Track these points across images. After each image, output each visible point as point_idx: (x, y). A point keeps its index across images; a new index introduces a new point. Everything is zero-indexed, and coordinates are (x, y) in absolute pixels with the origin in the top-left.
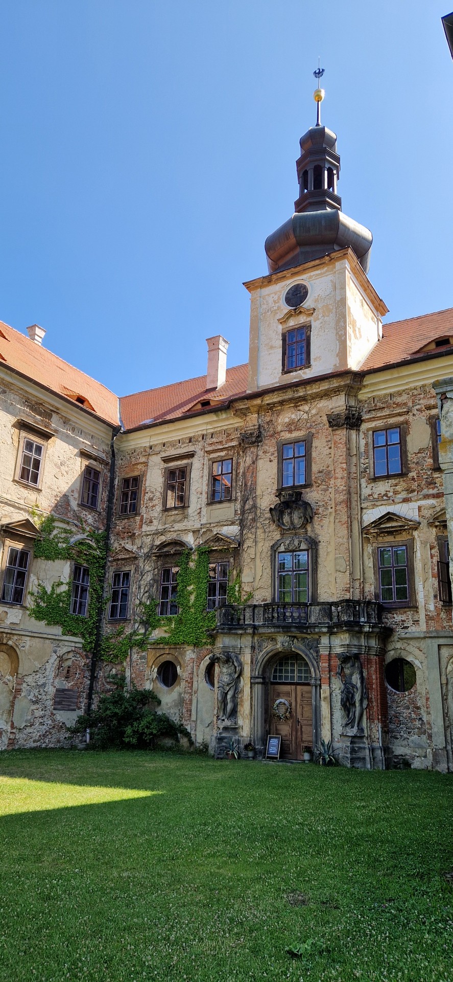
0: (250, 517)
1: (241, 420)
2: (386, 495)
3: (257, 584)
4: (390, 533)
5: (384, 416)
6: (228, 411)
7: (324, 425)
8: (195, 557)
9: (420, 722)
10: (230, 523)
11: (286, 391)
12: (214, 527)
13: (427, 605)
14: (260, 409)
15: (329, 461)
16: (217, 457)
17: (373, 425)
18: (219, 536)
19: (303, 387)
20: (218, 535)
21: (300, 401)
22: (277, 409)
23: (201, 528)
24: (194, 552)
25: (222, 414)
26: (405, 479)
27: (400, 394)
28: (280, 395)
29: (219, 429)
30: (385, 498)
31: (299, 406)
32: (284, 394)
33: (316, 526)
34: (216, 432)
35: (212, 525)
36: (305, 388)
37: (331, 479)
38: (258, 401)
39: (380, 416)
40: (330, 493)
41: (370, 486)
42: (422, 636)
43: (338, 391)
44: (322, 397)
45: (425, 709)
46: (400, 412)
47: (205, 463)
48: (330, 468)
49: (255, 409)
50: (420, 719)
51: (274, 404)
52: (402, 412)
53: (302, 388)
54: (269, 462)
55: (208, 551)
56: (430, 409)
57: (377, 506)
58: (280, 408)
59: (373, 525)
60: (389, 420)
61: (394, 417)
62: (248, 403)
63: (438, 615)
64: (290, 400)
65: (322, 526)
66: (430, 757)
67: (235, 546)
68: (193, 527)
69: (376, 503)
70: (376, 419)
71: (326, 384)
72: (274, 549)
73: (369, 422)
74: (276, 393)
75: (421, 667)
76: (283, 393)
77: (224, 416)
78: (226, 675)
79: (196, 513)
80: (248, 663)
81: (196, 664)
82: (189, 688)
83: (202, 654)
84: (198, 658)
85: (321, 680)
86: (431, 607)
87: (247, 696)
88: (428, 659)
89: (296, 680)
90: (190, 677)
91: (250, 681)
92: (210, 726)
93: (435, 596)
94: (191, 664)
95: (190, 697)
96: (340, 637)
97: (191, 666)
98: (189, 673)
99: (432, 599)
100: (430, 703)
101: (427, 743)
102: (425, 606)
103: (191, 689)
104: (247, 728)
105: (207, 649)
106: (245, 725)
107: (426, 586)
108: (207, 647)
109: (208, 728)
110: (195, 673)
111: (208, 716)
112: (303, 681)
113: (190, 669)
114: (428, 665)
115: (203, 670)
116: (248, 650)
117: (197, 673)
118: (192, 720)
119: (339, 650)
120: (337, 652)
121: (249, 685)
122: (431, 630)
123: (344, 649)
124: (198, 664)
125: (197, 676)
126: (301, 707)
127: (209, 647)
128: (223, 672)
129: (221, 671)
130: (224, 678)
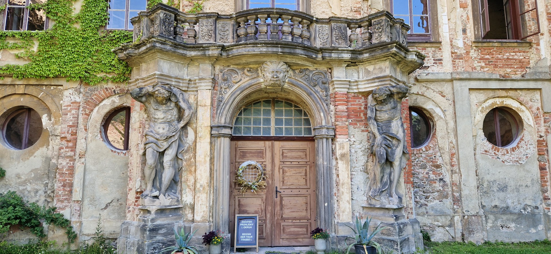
13: (454, 41)
42: (449, 77)
45: (449, 167)
50: (442, 180)
63: (468, 53)
66: (459, 226)
75: (442, 116)
78: (161, 123)
80: (205, 106)
81: (84, 112)
82: (68, 150)
83: (95, 96)
84: (87, 102)
85: (335, 130)
86: (460, 43)
87: (203, 156)
88: (457, 106)
89: (273, 134)
90: (70, 132)
91: (209, 133)
92: (110, 208)
93: (464, 31)
94: (73, 112)
95: (70, 163)
96: (365, 69)
97: (73, 114)
98: (68, 126)
99: (461, 32)
100: (458, 160)
101: (454, 209)
102: (451, 41)
103: (71, 151)
104: (205, 207)
105: (106, 88)
106: (200, 203)
107: (452, 16)
108: (105, 86)
109: (106, 211)
110: (81, 126)
111: (105, 192)
112: (284, 135)
113: (71, 118)
114: (455, 113)
115: (97, 122)
116: (206, 84)
117: (86, 126)
118: (73, 199)
119: (367, 86)
120: (360, 90)
121: (208, 139)
122: (459, 70)
123: (383, 83)
124: (88, 113)
125: (86, 130)
126: (281, 170)
127: (110, 85)
128: (155, 118)
129: (153, 117)
130: (159, 128)
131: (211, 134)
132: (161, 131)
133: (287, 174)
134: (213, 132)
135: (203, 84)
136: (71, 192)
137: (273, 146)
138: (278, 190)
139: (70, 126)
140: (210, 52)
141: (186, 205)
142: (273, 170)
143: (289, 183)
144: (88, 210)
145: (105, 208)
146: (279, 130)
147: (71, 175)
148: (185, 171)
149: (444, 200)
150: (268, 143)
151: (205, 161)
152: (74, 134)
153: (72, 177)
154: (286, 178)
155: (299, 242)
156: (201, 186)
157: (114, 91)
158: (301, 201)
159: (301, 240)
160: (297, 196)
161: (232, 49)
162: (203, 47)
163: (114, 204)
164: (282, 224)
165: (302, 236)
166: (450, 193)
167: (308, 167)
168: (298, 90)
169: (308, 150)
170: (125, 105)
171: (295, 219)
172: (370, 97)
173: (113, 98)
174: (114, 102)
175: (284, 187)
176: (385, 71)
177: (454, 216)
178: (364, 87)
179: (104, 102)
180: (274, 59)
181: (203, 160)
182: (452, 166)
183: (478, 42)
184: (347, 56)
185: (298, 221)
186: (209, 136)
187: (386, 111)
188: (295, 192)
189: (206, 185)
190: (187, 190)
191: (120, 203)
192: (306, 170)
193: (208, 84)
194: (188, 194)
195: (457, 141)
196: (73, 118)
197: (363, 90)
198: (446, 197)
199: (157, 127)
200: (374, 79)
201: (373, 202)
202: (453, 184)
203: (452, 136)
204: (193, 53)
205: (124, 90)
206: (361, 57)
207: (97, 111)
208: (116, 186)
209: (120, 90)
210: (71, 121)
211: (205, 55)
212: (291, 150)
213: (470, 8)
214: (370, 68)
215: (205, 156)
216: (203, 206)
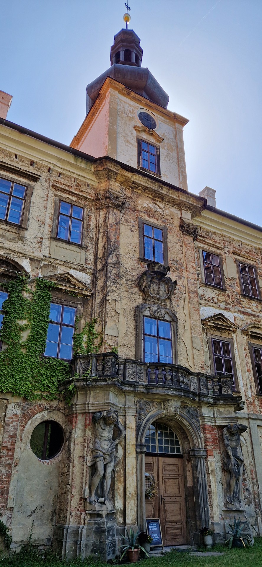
0: (114, 272)
1: (96, 180)
2: (212, 299)
3: (120, 341)
4: (219, 329)
5: (211, 244)
6: (89, 164)
7: (175, 227)
8: (32, 287)
10: (80, 268)
11: (154, 183)
12: (59, 264)
13: (247, 393)
14: (125, 182)
15: (181, 256)
16: (65, 198)
17: (202, 245)
18: (69, 276)
19: (168, 188)
20: (66, 275)
21: (158, 197)
22: (137, 191)
23: (43, 259)
24: (30, 282)
25: (81, 162)
26: (224, 293)
27: (216, 234)
28: (148, 182)
29: (68, 173)
30: (212, 301)
31: (156, 200)
32: (151, 184)
33: (173, 304)
34: (64, 174)
35: (57, 262)
36: (169, 190)
37: (183, 271)
38: (129, 175)
39: (208, 243)
41: (202, 288)
42: (247, 417)
43: (189, 208)
44: (174, 205)
45: (251, 480)
46: (219, 246)
47: (50, 195)
48: (182, 261)
49: (122, 179)
51: (139, 185)
52: (220, 247)
53: (167, 189)
54: (130, 231)
55: (53, 287)
56: (235, 254)
57: (209, 306)
58: (140, 192)
59: (210, 319)
60: (211, 248)
61: (214, 247)
62: (120, 171)
63: (254, 401)
64: (153, 191)
65: (178, 306)
67: (89, 294)
68: (31, 254)
69: (209, 303)
70: (204, 242)
71: (185, 197)
72: (138, 309)
73: (199, 242)
74: (146, 178)
75: (245, 443)
76: (152, 182)
77: (83, 165)
78: (105, 440)
79: (35, 240)
80: (132, 428)
81: (21, 424)
82: (8, 458)
83: (30, 411)
84: (23, 415)
85: (206, 451)
86: (249, 394)
87: (131, 469)
88: (253, 437)
89: (157, 451)
90: (11, 442)
91: (135, 450)
92: (34, 515)
93: (251, 386)
94: (14, 423)
95: (9, 471)
96: (218, 410)
97: (14, 426)
98: (9, 436)
99: (249, 388)
100: (256, 475)
101: (256, 512)
102: (245, 393)
103: (11, 459)
104: (134, 511)
105: (40, 404)
106: (130, 508)
107: (244, 377)
108: (39, 402)
109: (31, 518)
110: (18, 437)
111: (32, 499)
112: (164, 453)
113: (12, 429)
114: (252, 442)
115: (29, 433)
116: (132, 411)
117: (21, 437)
118: (8, 507)
119: (221, 422)
120: (217, 424)
121: (134, 455)
122: (251, 412)
123: (232, 422)
124: (24, 425)
125: (21, 440)
126: (164, 481)
127: (43, 402)
128: (102, 436)
129: (100, 435)
130: (104, 444)
131: (136, 451)
132: (106, 447)
133: (167, 484)
134: (138, 450)
135: (130, 411)
136: (7, 499)
137: (158, 459)
138: (162, 497)
139: (11, 437)
140: (139, 389)
141: (117, 510)
142: (158, 480)
143: (169, 492)
144: (17, 517)
145: (31, 515)
146: (161, 448)
147: (8, 482)
148: (117, 481)
149: (250, 505)
150: (155, 458)
151: (133, 473)
152: (13, 444)
153: (9, 484)
154: (167, 488)
155: (177, 542)
156: (130, 494)
157: (46, 407)
158: (176, 506)
159: (178, 540)
160: (174, 502)
161: (152, 389)
162: (134, 385)
163: (38, 511)
164: (166, 526)
165: (179, 537)
166: (253, 499)
167: (180, 478)
168: (183, 421)
169: (179, 465)
170: (51, 419)
171: (173, 522)
172: (225, 430)
173: (43, 413)
174: (43, 416)
175: (166, 495)
176: (232, 413)
177: (257, 518)
178: (220, 423)
179: (36, 416)
180: (176, 399)
181: (131, 472)
182: (253, 479)
183: (258, 395)
184: (211, 401)
185: (175, 524)
186: (134, 452)
187: (234, 441)
188: (173, 499)
189: (134, 493)
190: (118, 497)
191: (42, 510)
192: (179, 481)
193: (134, 412)
194: (119, 500)
195: (254, 461)
196: (14, 429)
197: (219, 424)
198: (251, 503)
199: (103, 444)
200: (226, 418)
201: (230, 506)
202: (254, 493)
203: (251, 458)
204: (128, 389)
205: (52, 407)
206: (218, 402)
207: (30, 424)
208: (40, 493)
209: (50, 406)
210: (12, 431)
211: (135, 390)
212: (169, 465)
213: (252, 373)
214: (222, 410)
215: (132, 469)
216: (132, 511)
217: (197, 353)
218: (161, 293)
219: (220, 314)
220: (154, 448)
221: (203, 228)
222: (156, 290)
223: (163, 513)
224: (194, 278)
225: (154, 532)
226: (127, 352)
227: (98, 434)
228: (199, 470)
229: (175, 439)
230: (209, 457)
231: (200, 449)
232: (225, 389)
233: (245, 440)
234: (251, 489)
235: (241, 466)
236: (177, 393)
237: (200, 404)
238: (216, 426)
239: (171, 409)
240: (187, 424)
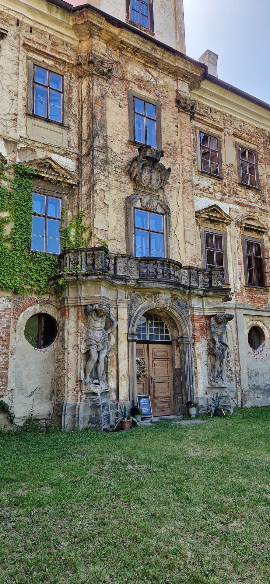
0: (101, 157)
1: (76, 38)
2: (208, 189)
3: (110, 235)
4: (212, 221)
5: (208, 123)
6: (67, 14)
7: (170, 101)
8: (10, 175)
9: (230, 372)
10: (63, 152)
11: (147, 43)
12: (38, 147)
13: (236, 284)
14: (111, 41)
15: (176, 138)
16: (40, 62)
17: (199, 125)
18: (50, 162)
19: (163, 50)
20: (48, 160)
21: (151, 63)
22: (126, 54)
23: (19, 141)
24: (7, 169)
25: (57, 12)
26: (220, 182)
27: (216, 112)
28: (138, 42)
29: (41, 28)
30: (207, 191)
31: (148, 67)
32: (143, 44)
33: (166, 194)
34: (36, 29)
35: (36, 144)
36: (164, 53)
37: (178, 156)
38: (115, 30)
39: (206, 122)
40: (178, 168)
41: (198, 177)
42: (234, 307)
43: (187, 77)
44: (170, 73)
45: (233, 362)
47: (21, 58)
48: (177, 145)
49: (108, 37)
50: (230, 370)
51: (129, 45)
52: (219, 128)
53: (161, 52)
54: (118, 106)
55: (34, 175)
56: (235, 136)
57: (204, 196)
58: (129, 55)
59: (204, 211)
60: (210, 128)
61: (213, 128)
62: (105, 25)
63: (242, 292)
64: (146, 54)
65: (171, 197)
66: (240, 398)
67: (74, 183)
68: (5, 134)
69: (203, 193)
70: (202, 122)
71: (183, 63)
72: (128, 201)
73: (197, 121)
74: (136, 36)
76: (143, 42)
77: (59, 17)
78: (98, 330)
79: (9, 117)
80: (123, 319)
81: (13, 317)
82: (3, 348)
83: (22, 304)
84: (15, 309)
85: (194, 338)
86: (238, 286)
87: (123, 355)
88: (238, 325)
89: (148, 339)
90: (5, 333)
91: (126, 338)
92: (34, 395)
93: (240, 279)
94: (7, 316)
95: (6, 359)
96: (207, 301)
97: (7, 318)
98: (3, 328)
99: (239, 280)
100: (239, 357)
101: (236, 388)
102: (235, 285)
103: (7, 349)
104: (126, 390)
105: (31, 298)
106: (122, 387)
107: (235, 269)
108: (30, 296)
109: (31, 398)
110: (12, 328)
111: (31, 382)
112: (154, 340)
113: (5, 322)
114: (237, 329)
115: (22, 325)
116: (123, 304)
117: (15, 329)
118: (8, 389)
119: (209, 312)
121: (126, 343)
122: (238, 303)
123: (220, 311)
124: (17, 317)
125: (15, 331)
126: (153, 364)
127: (34, 296)
128: (94, 327)
129: (92, 326)
130: (97, 334)
131: (128, 339)
132: (99, 336)
133: (157, 367)
135: (121, 304)
136: (6, 382)
137: (148, 346)
138: (152, 377)
139: (5, 328)
141: (111, 389)
142: (148, 364)
143: (158, 373)
144: (18, 397)
145: (30, 396)
146: (151, 336)
147: (7, 368)
148: (111, 365)
149: (232, 382)
150: (146, 345)
151: (125, 358)
152: (8, 335)
153: (7, 371)
154: (156, 370)
155: (165, 413)
156: (123, 375)
157: (37, 301)
158: (165, 385)
159: (165, 411)
160: (163, 382)
161: (143, 282)
163: (37, 392)
164: (155, 401)
165: (166, 409)
166: (234, 378)
167: (169, 362)
168: (173, 311)
169: (168, 351)
170: (43, 312)
171: (162, 397)
172: (212, 319)
173: (35, 306)
174: (35, 309)
175: (156, 376)
176: (220, 304)
177: (237, 392)
178: (208, 312)
179: (28, 309)
180: (166, 292)
181: (123, 357)
182: (235, 361)
183: (247, 287)
185: (164, 399)
186: (126, 340)
187: (220, 328)
188: (162, 379)
189: (126, 375)
190: (112, 378)
191: (41, 391)
192: (167, 364)
194: (112, 381)
195: (238, 346)
196: (7, 321)
197: (207, 314)
198: (232, 380)
199: (96, 333)
200: (214, 308)
201: (214, 383)
202: (236, 372)
203: (235, 343)
205: (44, 301)
206: (208, 294)
207: (23, 316)
208: (38, 377)
209: (41, 300)
210: (6, 324)
211: (126, 284)
212: (159, 350)
213: (243, 265)
214: (211, 301)
215: (125, 355)
216: (124, 389)
217: (189, 247)
218: (154, 182)
219: (215, 205)
220: (144, 336)
221: (202, 104)
222: (148, 178)
223: (152, 391)
224: (189, 164)
225: (144, 406)
226: (117, 247)
227: (91, 325)
228: (187, 354)
229: (165, 328)
230: (196, 343)
231: (188, 337)
232: (215, 281)
233: (231, 327)
234: (233, 369)
235: (225, 350)
236: (168, 286)
237: (190, 295)
238: (204, 315)
239: (162, 301)
240: (177, 315)
